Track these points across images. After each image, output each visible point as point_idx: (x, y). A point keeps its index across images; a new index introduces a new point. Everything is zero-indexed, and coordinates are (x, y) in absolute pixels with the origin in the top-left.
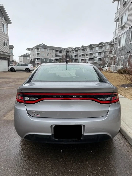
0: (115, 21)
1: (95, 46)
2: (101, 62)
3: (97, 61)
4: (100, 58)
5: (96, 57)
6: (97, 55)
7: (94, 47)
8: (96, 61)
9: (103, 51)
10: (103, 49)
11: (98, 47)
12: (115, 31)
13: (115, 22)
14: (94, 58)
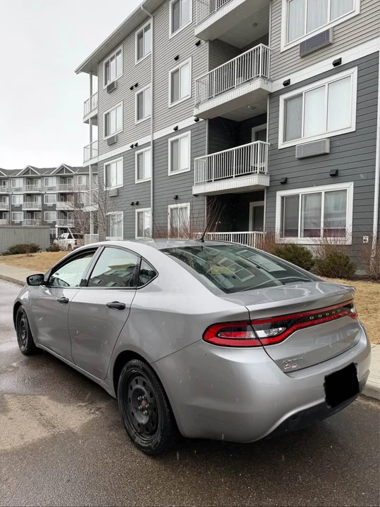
0: (86, 119)
1: (10, 176)
2: (35, 223)
3: (22, 220)
4: (32, 212)
5: (19, 208)
6: (19, 201)
7: (7, 179)
8: (17, 221)
9: (38, 192)
10: (39, 186)
11: (22, 180)
12: (89, 147)
13: (87, 122)
14: (12, 210)
